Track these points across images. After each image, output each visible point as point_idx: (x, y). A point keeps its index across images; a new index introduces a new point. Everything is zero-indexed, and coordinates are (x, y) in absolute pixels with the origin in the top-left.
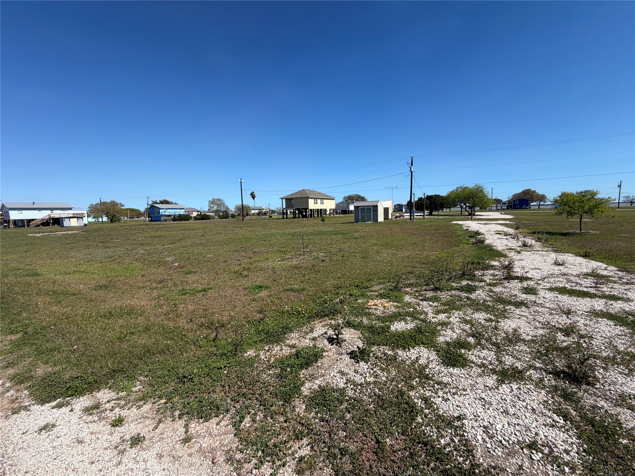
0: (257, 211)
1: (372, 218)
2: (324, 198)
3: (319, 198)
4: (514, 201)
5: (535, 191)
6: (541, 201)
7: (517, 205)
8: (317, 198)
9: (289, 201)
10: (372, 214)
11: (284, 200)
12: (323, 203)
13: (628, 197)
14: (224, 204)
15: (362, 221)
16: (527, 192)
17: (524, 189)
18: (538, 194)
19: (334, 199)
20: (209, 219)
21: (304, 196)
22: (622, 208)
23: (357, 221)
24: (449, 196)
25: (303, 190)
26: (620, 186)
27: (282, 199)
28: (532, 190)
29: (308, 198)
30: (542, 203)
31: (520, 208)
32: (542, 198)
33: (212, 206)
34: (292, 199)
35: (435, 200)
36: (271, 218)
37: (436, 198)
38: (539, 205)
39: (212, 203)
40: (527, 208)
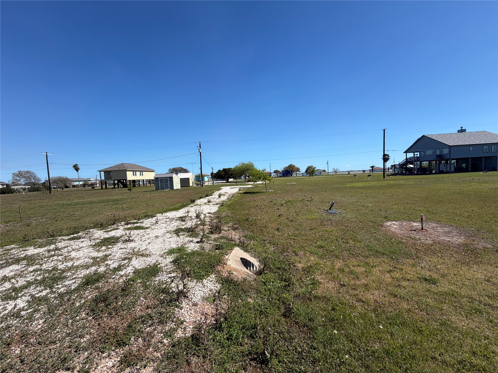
0: (81, 183)
1: (169, 187)
2: (142, 170)
3: (138, 171)
4: (283, 171)
5: (294, 165)
6: (297, 171)
7: (285, 174)
8: (136, 171)
9: (107, 173)
10: (169, 183)
11: (102, 173)
12: (142, 175)
13: (334, 169)
14: (35, 177)
15: (161, 189)
16: (291, 166)
17: (289, 164)
18: (296, 167)
19: (154, 171)
20: (12, 193)
21: (122, 169)
22: (330, 175)
23: (157, 189)
24: (235, 169)
25: (123, 164)
26: (327, 163)
27: (100, 171)
28: (293, 165)
29: (126, 171)
30: (298, 173)
31: (286, 176)
32: (298, 170)
33: (18, 178)
34: (110, 171)
35: (228, 171)
36: (94, 189)
37: (228, 170)
38: (296, 174)
39: (17, 176)
40: (289, 176)
